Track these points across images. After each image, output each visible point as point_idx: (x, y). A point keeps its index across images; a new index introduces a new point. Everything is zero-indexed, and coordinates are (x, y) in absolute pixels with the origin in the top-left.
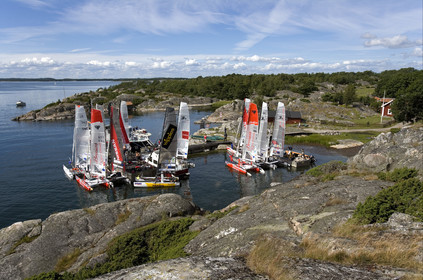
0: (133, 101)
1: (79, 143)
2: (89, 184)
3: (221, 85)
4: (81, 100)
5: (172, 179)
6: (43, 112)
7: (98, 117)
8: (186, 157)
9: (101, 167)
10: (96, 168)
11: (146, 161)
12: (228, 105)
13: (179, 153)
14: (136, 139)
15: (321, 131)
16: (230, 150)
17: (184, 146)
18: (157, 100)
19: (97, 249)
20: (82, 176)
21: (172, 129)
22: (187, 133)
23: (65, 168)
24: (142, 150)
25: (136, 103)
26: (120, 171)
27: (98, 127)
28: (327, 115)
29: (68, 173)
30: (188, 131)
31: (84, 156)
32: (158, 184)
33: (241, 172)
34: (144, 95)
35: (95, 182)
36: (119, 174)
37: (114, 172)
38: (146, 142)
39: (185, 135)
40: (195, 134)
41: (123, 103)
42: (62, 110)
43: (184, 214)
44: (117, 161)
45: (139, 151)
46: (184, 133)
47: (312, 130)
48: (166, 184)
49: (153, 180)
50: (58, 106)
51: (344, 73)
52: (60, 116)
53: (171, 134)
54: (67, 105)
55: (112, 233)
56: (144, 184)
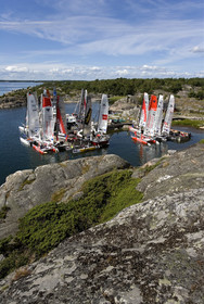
3: (115, 85)
9: (50, 138)
10: (47, 138)
12: (123, 99)
14: (68, 120)
15: (191, 117)
16: (132, 129)
17: (104, 125)
19: (76, 189)
23: (22, 139)
27: (48, 110)
28: (193, 107)
33: (143, 143)
34: (61, 92)
38: (74, 123)
39: (104, 117)
42: (7, 101)
43: (124, 168)
44: (61, 134)
47: (184, 117)
51: (198, 79)
55: (82, 179)
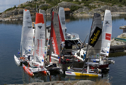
0: (71, 7)
1: (25, 38)
2: (32, 71)
4: (31, 6)
5: (96, 71)
6: (3, 15)
7: (41, 20)
8: (107, 54)
9: (41, 58)
10: (37, 59)
11: (76, 55)
13: (103, 51)
14: (69, 37)
17: (106, 46)
18: (90, 8)
20: (27, 64)
21: (98, 31)
22: (109, 35)
23: (15, 57)
24: (74, 47)
25: (74, 9)
26: (56, 62)
27: (40, 27)
29: (17, 61)
30: (110, 33)
31: (28, 48)
32: (84, 74)
34: (80, 4)
35: (36, 70)
36: (55, 65)
37: (51, 63)
38: (77, 41)
39: (108, 37)
40: (119, 37)
41: (61, 9)
42: (16, 14)
44: (54, 55)
45: (71, 48)
46: (107, 34)
48: (91, 75)
49: (80, 71)
50: (14, 11)
52: (15, 18)
53: (97, 35)
54: (20, 10)
56: (73, 73)
